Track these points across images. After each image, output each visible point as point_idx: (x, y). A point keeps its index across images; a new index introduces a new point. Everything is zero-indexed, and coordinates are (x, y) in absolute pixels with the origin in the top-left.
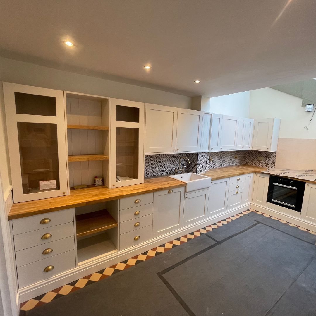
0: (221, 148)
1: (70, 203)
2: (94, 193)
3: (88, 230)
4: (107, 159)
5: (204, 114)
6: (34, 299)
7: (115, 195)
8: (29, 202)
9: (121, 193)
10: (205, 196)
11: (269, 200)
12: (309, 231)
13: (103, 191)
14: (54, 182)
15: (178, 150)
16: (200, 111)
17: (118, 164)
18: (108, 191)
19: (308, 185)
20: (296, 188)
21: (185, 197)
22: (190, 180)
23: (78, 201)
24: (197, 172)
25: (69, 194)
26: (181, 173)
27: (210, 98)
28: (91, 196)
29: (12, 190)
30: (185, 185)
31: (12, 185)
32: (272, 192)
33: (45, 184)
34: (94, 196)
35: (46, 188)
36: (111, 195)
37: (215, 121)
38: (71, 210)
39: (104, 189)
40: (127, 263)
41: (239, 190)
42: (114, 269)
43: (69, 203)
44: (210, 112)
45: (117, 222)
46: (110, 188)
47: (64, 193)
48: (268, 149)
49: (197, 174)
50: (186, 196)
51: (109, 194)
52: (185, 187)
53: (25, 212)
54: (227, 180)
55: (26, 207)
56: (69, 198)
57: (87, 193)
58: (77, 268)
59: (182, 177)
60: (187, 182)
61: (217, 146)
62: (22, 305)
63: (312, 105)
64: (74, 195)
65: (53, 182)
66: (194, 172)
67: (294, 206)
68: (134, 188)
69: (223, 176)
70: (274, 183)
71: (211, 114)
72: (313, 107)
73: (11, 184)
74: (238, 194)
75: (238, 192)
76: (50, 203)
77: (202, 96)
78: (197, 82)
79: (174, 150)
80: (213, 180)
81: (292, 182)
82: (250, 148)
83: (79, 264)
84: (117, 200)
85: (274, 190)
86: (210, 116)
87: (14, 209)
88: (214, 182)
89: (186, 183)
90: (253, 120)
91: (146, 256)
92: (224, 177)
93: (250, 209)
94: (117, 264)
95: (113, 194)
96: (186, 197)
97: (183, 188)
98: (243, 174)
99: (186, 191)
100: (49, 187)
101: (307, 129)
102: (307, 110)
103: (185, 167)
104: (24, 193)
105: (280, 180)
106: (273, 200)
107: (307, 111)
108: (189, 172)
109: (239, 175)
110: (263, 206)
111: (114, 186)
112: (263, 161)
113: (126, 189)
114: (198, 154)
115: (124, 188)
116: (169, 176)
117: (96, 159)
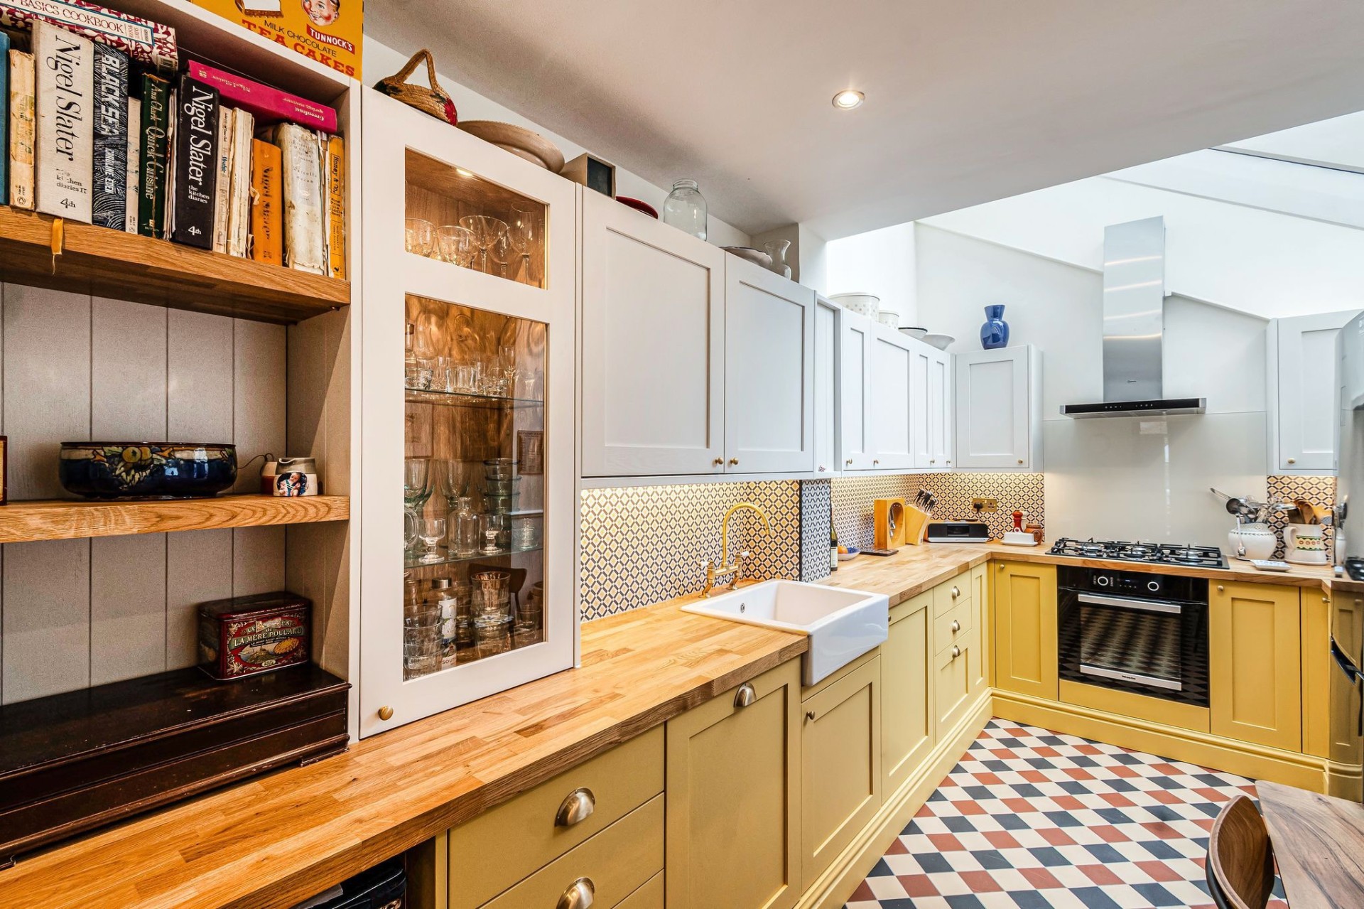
0: (876, 462)
5: (817, 304)
10: (869, 687)
11: (1068, 667)
15: (733, 461)
18: (341, 767)
19: (1219, 588)
20: (1175, 608)
21: (806, 714)
24: (800, 575)
26: (730, 588)
30: (802, 650)
41: (961, 642)
48: (1021, 462)
49: (803, 583)
50: (808, 707)
52: (804, 659)
54: (928, 600)
59: (742, 608)
66: (784, 577)
68: (529, 708)
70: (1082, 598)
71: (834, 311)
74: (959, 659)
75: (958, 652)
77: (800, 226)
79: (718, 462)
81: (1153, 586)
82: (950, 464)
85: (1084, 623)
86: (831, 317)
89: (809, 637)
90: (949, 355)
93: (995, 718)
97: (795, 668)
98: (965, 568)
99: (807, 682)
103: (747, 554)
105: (1103, 581)
106: (1084, 669)
108: (757, 580)
109: (957, 573)
110: (1049, 698)
111: (381, 715)
112: (996, 516)
113: (479, 732)
114: (801, 489)
115: (466, 721)
116: (685, 608)
117: (233, 517)
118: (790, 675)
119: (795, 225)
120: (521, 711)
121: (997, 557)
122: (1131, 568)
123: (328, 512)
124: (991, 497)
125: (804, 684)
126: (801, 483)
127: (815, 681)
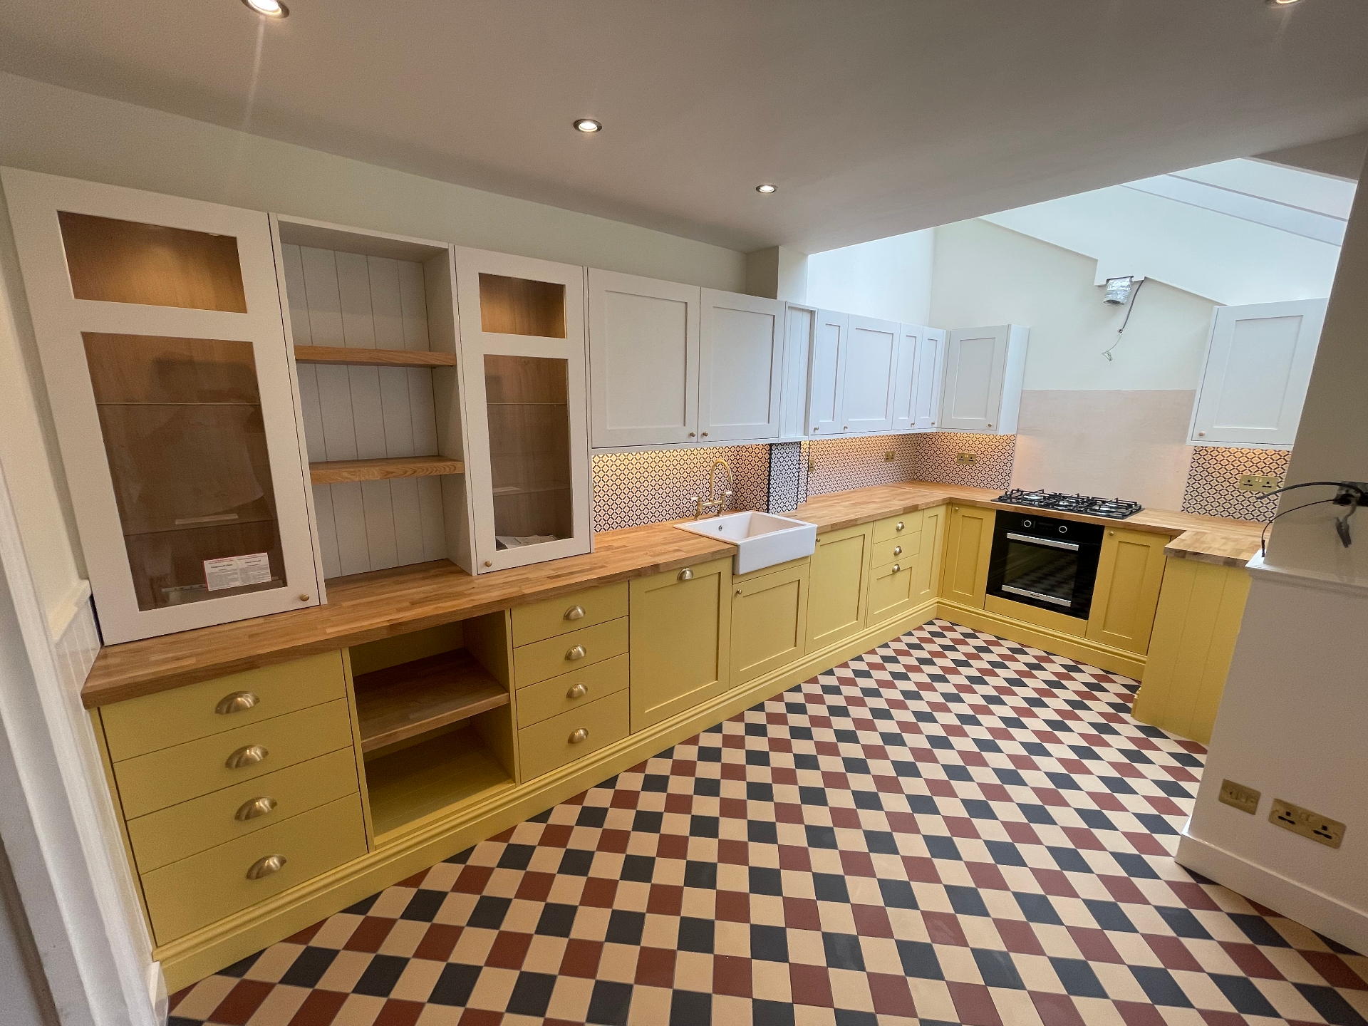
0: (845, 427)
1: (329, 631)
2: (417, 593)
3: (405, 720)
4: (456, 472)
5: (788, 312)
6: (222, 973)
7: (495, 595)
8: (164, 639)
9: (516, 589)
10: (797, 582)
11: (994, 588)
12: (1110, 675)
13: (450, 586)
14: (263, 559)
15: (705, 434)
16: (776, 299)
17: (499, 490)
18: (468, 583)
19: (1111, 535)
20: (1075, 547)
21: (734, 592)
22: (748, 535)
23: (358, 624)
24: (768, 509)
25: (324, 601)
26: (717, 514)
27: (806, 256)
28: (407, 604)
29: (92, 598)
30: (732, 553)
31: (88, 579)
32: (1004, 563)
33: (228, 568)
34: (415, 604)
35: (233, 585)
36: (478, 597)
37: (825, 337)
38: (336, 656)
39: (453, 580)
40: (550, 822)
41: (904, 562)
42: (505, 845)
43: (326, 634)
44: (808, 303)
45: (506, 690)
46: (474, 574)
47: (304, 599)
48: (990, 425)
49: (770, 515)
50: (736, 588)
51: (470, 595)
52: (735, 559)
53: (153, 673)
54: (866, 530)
55: (153, 658)
56: (326, 613)
57: (387, 596)
58: (371, 854)
59: (720, 528)
60: (739, 543)
61: (831, 421)
62: (175, 999)
63: (1128, 279)
64: (345, 604)
65: (257, 559)
66: (758, 510)
67: (1067, 603)
68: (558, 569)
69: (852, 517)
70: (1010, 536)
71: (812, 313)
72: (1129, 286)
73: (84, 575)
74: (898, 574)
75: (899, 569)
76: (251, 636)
77: (781, 249)
78: (767, 189)
79: (692, 435)
80: (821, 532)
81: (1063, 529)
82: (936, 425)
83: (378, 840)
84: (502, 613)
85: (1009, 556)
86: (807, 317)
87: (106, 667)
88: (824, 539)
89: (737, 546)
90: (945, 331)
91: (611, 792)
92: (856, 520)
93: (937, 619)
94: (516, 826)
95: (488, 591)
96: (738, 592)
97: (728, 562)
98: (914, 509)
99: (735, 573)
100: (243, 580)
101: (1110, 360)
102: (1110, 297)
103: (730, 493)
104: (143, 605)
105: (1027, 524)
106: (1005, 588)
107: (1109, 301)
108: (742, 510)
109: (901, 513)
110: (976, 606)
111: (487, 565)
112: (974, 468)
113: (530, 576)
114: (771, 450)
115: (526, 571)
116: (676, 526)
117: (415, 472)
118: (725, 567)
119: (776, 248)
120: (554, 570)
121: (953, 501)
122: (1048, 514)
123: (455, 470)
124: (973, 452)
125: (734, 573)
126: (771, 445)
127: (741, 572)
